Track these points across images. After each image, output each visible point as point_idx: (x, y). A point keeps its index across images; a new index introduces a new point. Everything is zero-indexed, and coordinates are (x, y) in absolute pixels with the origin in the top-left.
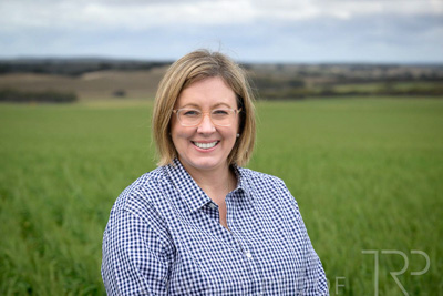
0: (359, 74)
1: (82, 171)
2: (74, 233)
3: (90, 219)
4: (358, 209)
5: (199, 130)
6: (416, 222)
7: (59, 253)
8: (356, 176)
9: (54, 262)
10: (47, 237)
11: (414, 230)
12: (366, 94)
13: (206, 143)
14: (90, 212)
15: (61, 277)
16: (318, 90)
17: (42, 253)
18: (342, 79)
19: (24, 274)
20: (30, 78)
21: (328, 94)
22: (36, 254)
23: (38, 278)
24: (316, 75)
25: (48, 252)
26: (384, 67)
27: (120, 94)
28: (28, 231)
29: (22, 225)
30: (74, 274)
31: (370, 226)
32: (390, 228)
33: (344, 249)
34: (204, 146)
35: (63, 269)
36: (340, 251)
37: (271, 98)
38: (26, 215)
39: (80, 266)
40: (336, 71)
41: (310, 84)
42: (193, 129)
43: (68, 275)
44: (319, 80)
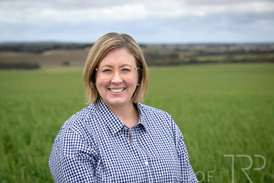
0: (212, 50)
1: (43, 111)
2: (37, 149)
3: (47, 140)
4: (211, 132)
5: (112, 81)
6: (247, 140)
7: (28, 161)
8: (210, 112)
9: (25, 167)
10: (20, 151)
11: (246, 144)
12: (216, 62)
13: (117, 89)
14: (47, 136)
15: (28, 176)
16: (187, 60)
17: (17, 162)
18: (202, 53)
19: (5, 175)
20: (11, 55)
21: (193, 62)
22: (13, 162)
23: (14, 177)
24: (186, 51)
25: (20, 161)
26: (227, 45)
27: (66, 64)
28: (9, 148)
29: (5, 144)
30: (36, 174)
31: (219, 142)
32: (231, 144)
33: (203, 157)
34: (116, 91)
35: (30, 172)
36: (200, 158)
37: (159, 65)
38: (7, 139)
39: (40, 169)
40: (198, 48)
41: (182, 56)
42: (108, 80)
43: (33, 175)
44: (188, 54)
